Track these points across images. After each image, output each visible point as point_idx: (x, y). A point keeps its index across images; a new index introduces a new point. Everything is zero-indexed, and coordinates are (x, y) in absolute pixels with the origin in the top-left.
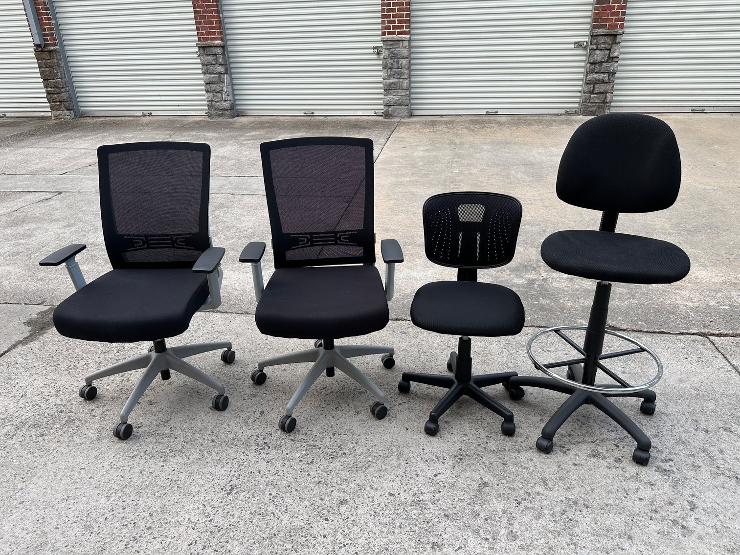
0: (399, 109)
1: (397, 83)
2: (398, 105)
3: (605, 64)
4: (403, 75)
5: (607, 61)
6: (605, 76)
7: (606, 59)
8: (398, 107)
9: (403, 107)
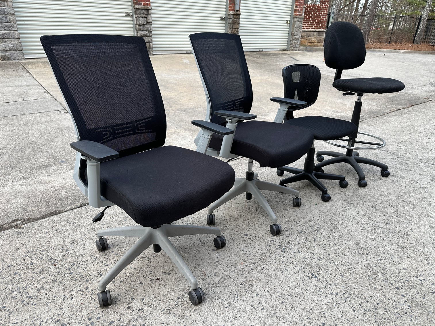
0: (15, 53)
1: (9, 34)
2: (13, 51)
3: (146, 26)
4: (13, 27)
5: (146, 24)
6: (147, 33)
7: (146, 23)
8: (13, 52)
9: (18, 52)
